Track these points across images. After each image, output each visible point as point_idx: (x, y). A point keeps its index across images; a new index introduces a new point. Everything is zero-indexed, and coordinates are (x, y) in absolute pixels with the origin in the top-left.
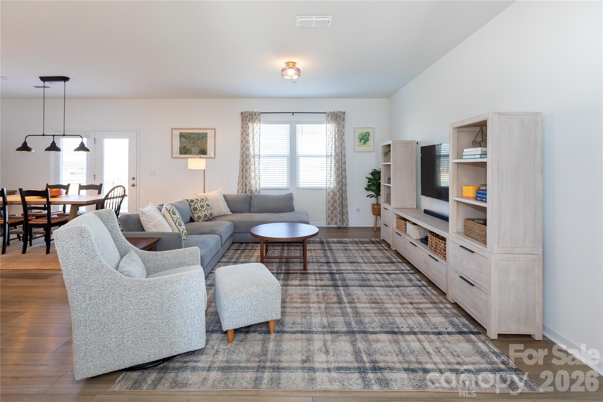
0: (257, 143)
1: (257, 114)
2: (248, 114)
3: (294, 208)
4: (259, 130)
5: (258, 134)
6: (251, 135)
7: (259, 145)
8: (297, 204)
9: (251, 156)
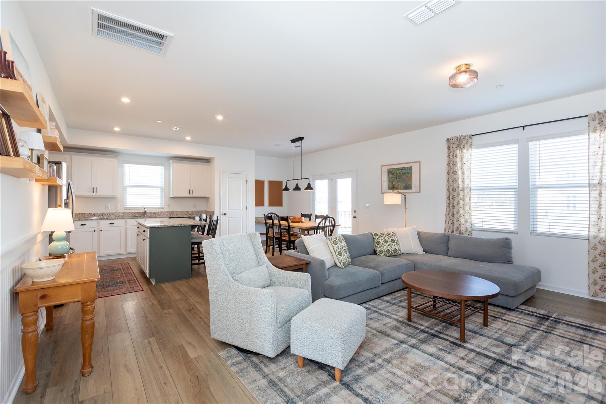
0: (467, 173)
1: (467, 138)
2: (456, 140)
3: (511, 259)
4: (470, 157)
5: (469, 162)
6: (459, 165)
7: (470, 175)
8: (516, 253)
9: (460, 189)
